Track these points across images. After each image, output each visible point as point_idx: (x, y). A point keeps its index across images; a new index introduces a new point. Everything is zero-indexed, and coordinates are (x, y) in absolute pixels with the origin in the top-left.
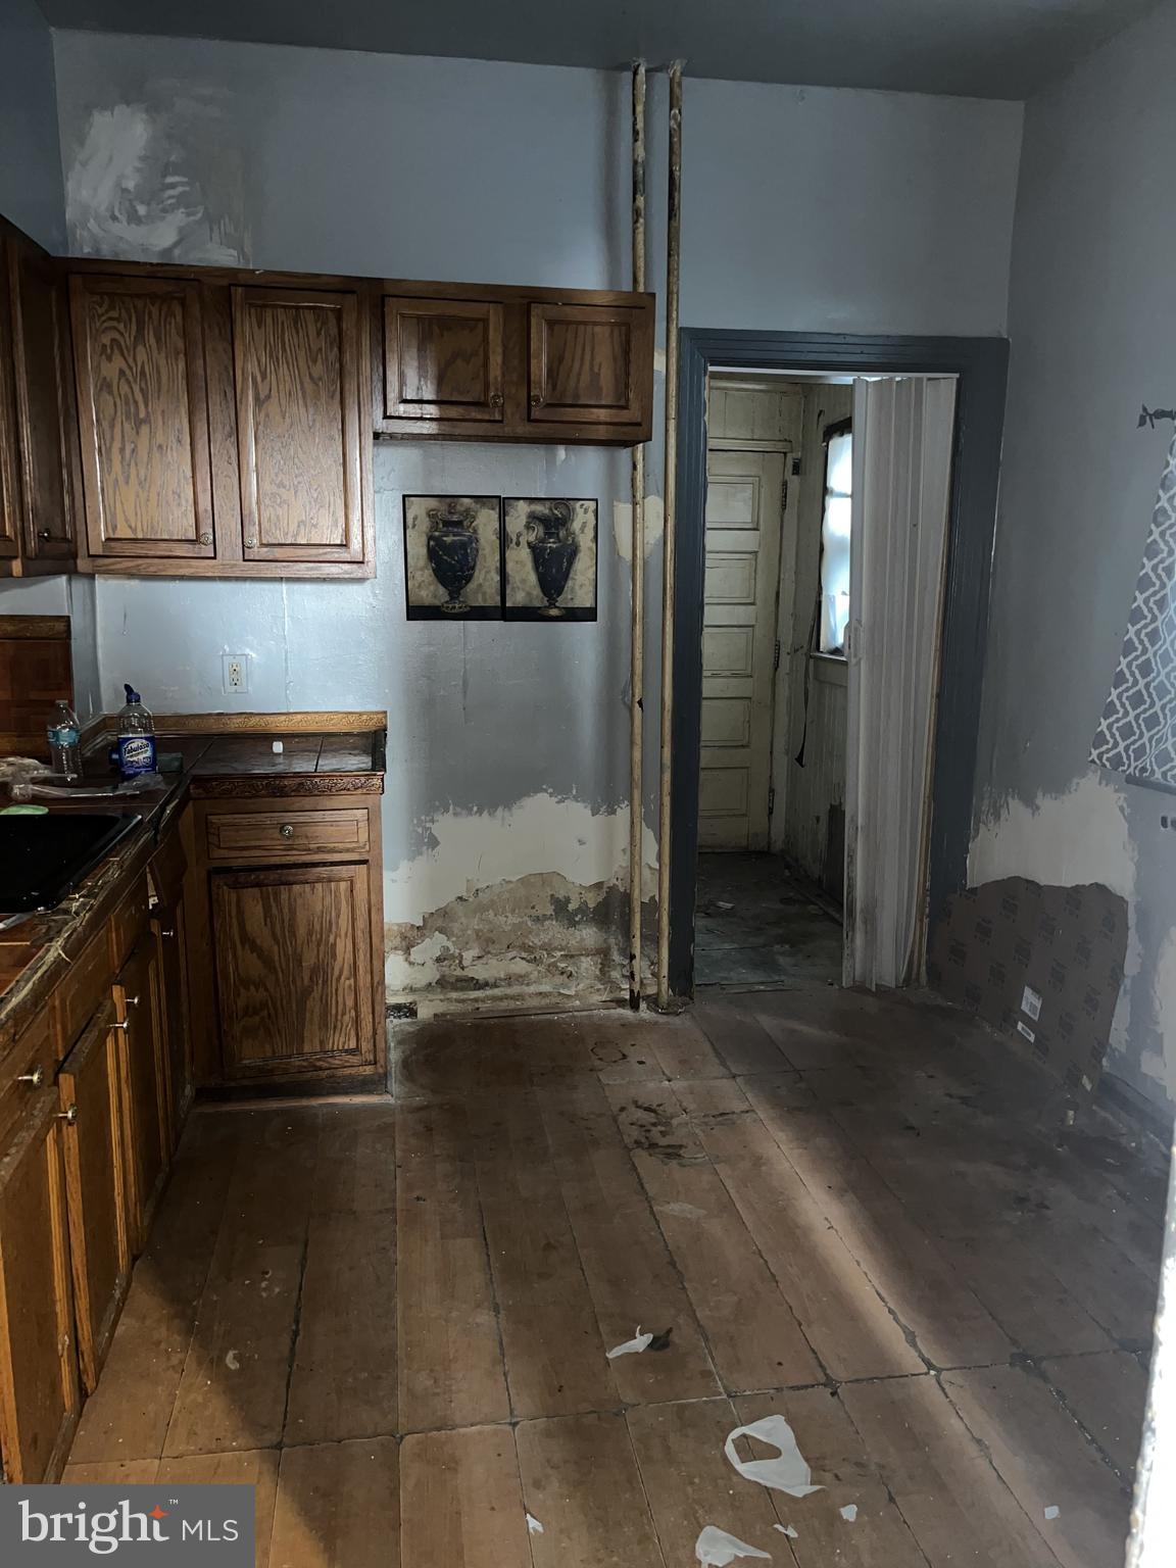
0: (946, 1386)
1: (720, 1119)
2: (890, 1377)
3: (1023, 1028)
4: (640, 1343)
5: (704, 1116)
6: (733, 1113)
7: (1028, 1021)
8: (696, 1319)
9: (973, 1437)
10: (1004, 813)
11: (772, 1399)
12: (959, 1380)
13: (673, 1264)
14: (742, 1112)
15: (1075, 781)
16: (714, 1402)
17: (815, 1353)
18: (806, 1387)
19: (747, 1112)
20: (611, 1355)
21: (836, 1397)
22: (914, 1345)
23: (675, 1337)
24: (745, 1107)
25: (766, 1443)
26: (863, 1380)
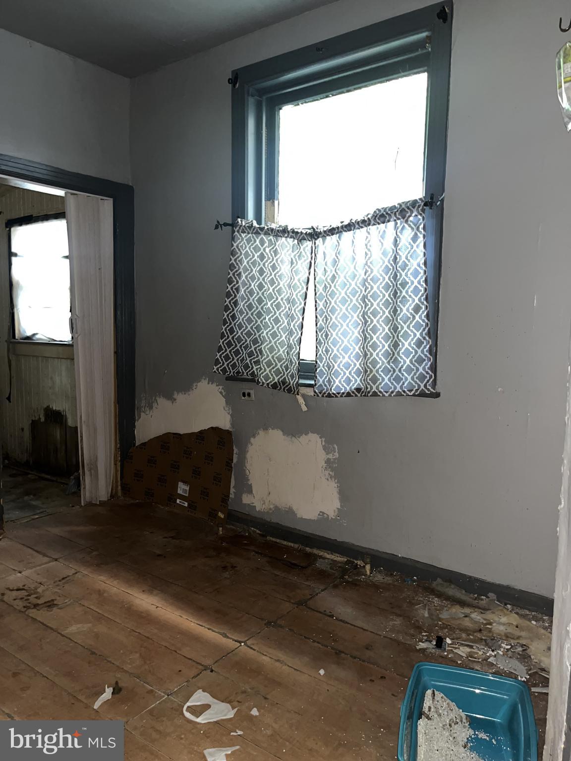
0: (252, 646)
1: (64, 581)
2: (228, 654)
3: (180, 502)
4: (108, 694)
5: (54, 583)
6: (69, 576)
7: (182, 497)
8: (126, 672)
9: (275, 660)
10: (155, 405)
11: (188, 686)
12: (255, 642)
13: (93, 653)
14: (73, 574)
15: (195, 384)
16: (163, 701)
17: (191, 660)
18: (198, 675)
19: (76, 573)
20: (96, 707)
21: (213, 672)
22: (228, 637)
23: (121, 684)
24: (73, 571)
25: (200, 705)
26: (219, 660)
